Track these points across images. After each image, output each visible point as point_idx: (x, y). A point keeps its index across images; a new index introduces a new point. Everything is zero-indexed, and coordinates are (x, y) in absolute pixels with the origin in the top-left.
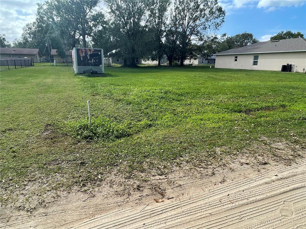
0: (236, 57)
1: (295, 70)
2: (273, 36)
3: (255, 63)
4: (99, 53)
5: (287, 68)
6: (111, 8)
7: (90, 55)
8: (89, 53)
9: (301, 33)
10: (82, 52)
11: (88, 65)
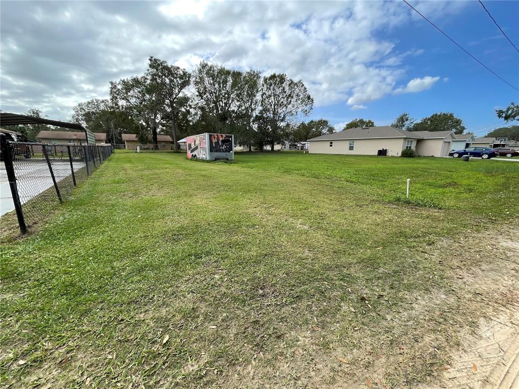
0: (331, 143)
1: (389, 154)
2: (348, 123)
3: (351, 148)
4: (230, 139)
5: (382, 153)
6: (198, 92)
7: (222, 141)
8: (221, 139)
9: (372, 121)
10: (215, 138)
11: (219, 151)
